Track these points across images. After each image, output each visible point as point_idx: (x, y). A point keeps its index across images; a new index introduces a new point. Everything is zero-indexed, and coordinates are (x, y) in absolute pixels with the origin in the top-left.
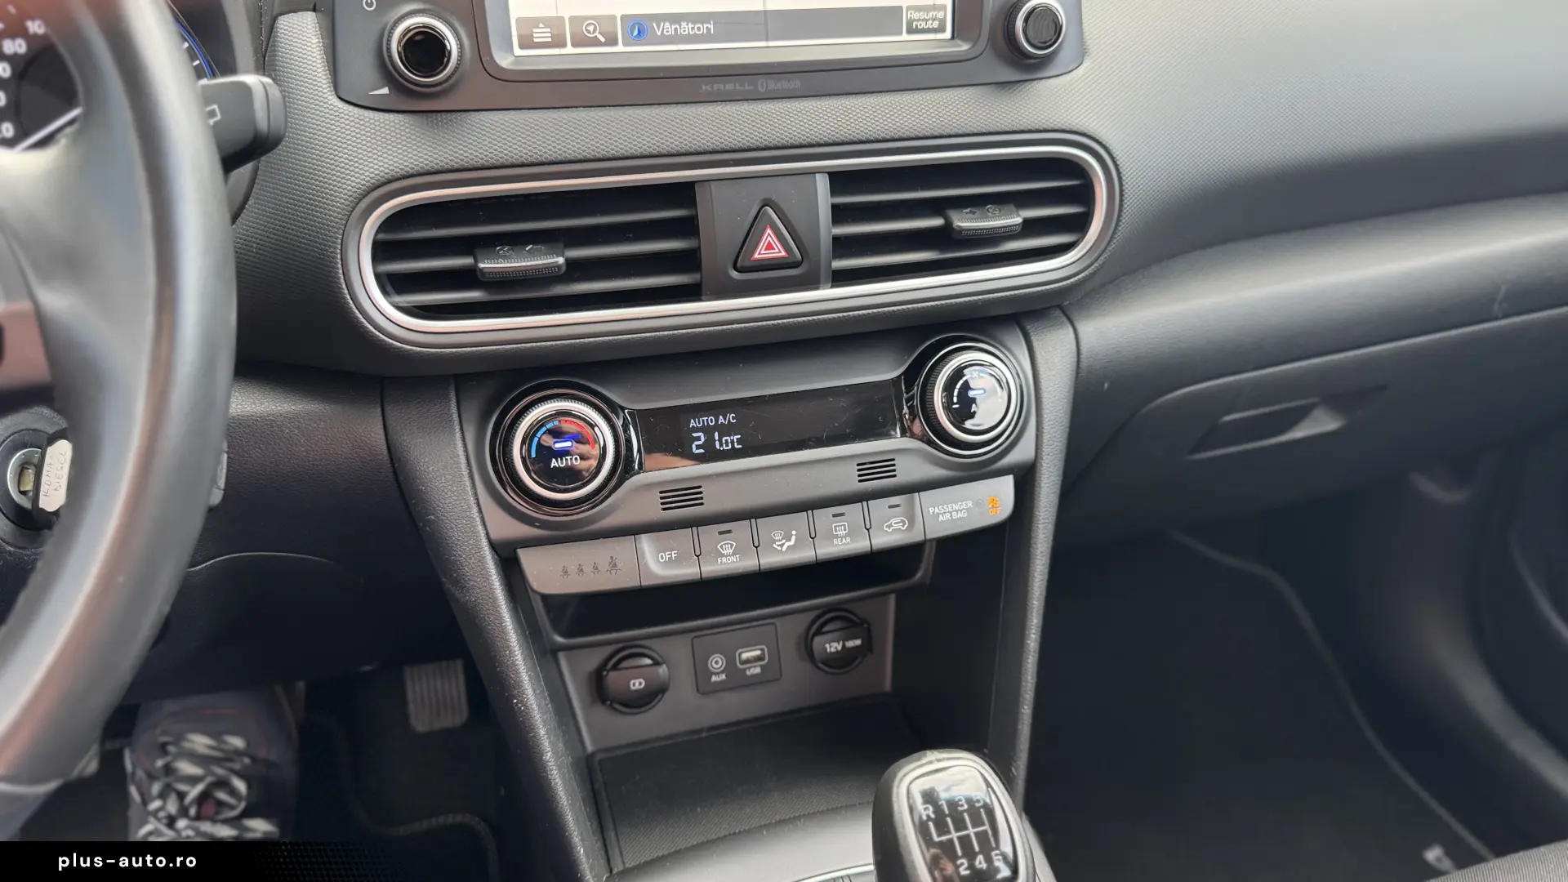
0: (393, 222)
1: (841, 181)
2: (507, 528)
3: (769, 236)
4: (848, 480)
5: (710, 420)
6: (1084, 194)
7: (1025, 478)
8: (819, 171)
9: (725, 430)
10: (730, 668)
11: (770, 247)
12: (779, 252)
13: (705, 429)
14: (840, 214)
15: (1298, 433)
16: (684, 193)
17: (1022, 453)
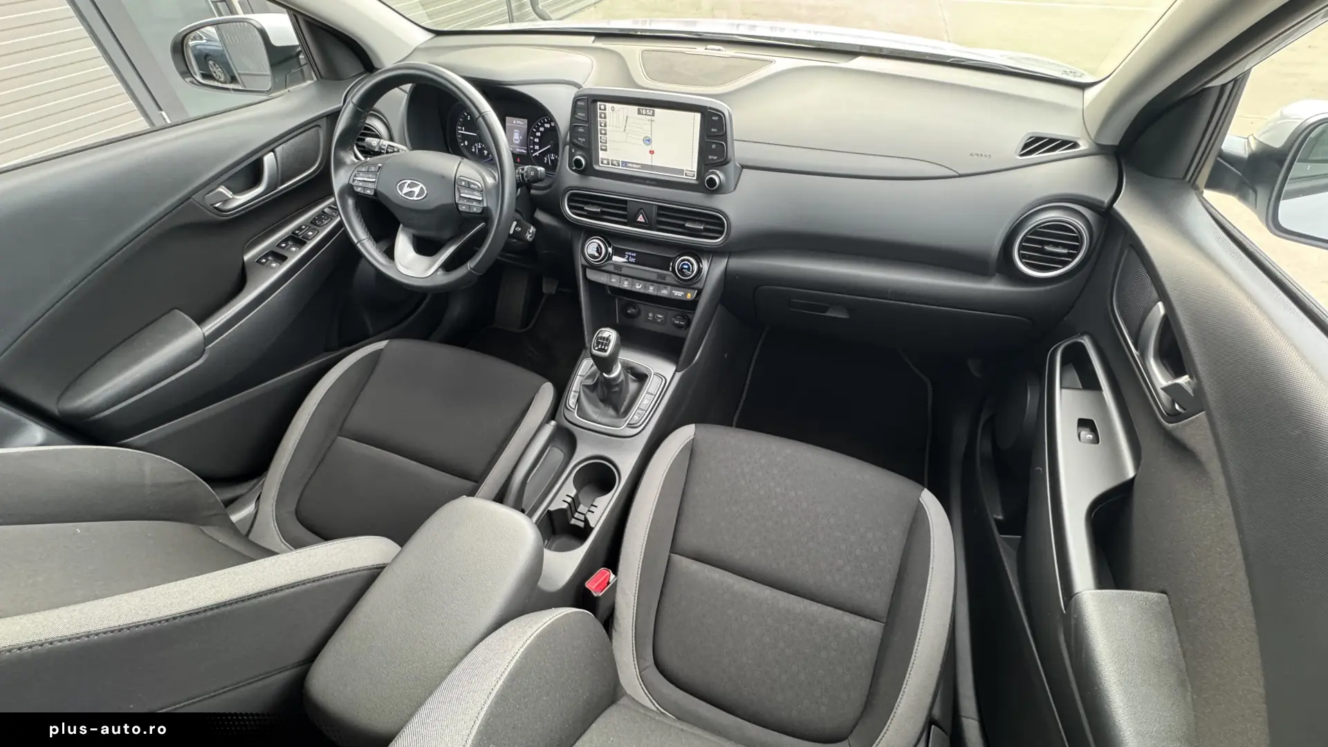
0: (572, 195)
1: (660, 208)
2: (585, 263)
3: (641, 216)
4: (654, 277)
5: (630, 254)
6: (722, 225)
7: (700, 292)
8: (656, 205)
9: (633, 257)
10: (653, 317)
11: (641, 219)
12: (643, 220)
13: (629, 256)
14: (659, 215)
15: (828, 314)
16: (625, 202)
17: (699, 285)
